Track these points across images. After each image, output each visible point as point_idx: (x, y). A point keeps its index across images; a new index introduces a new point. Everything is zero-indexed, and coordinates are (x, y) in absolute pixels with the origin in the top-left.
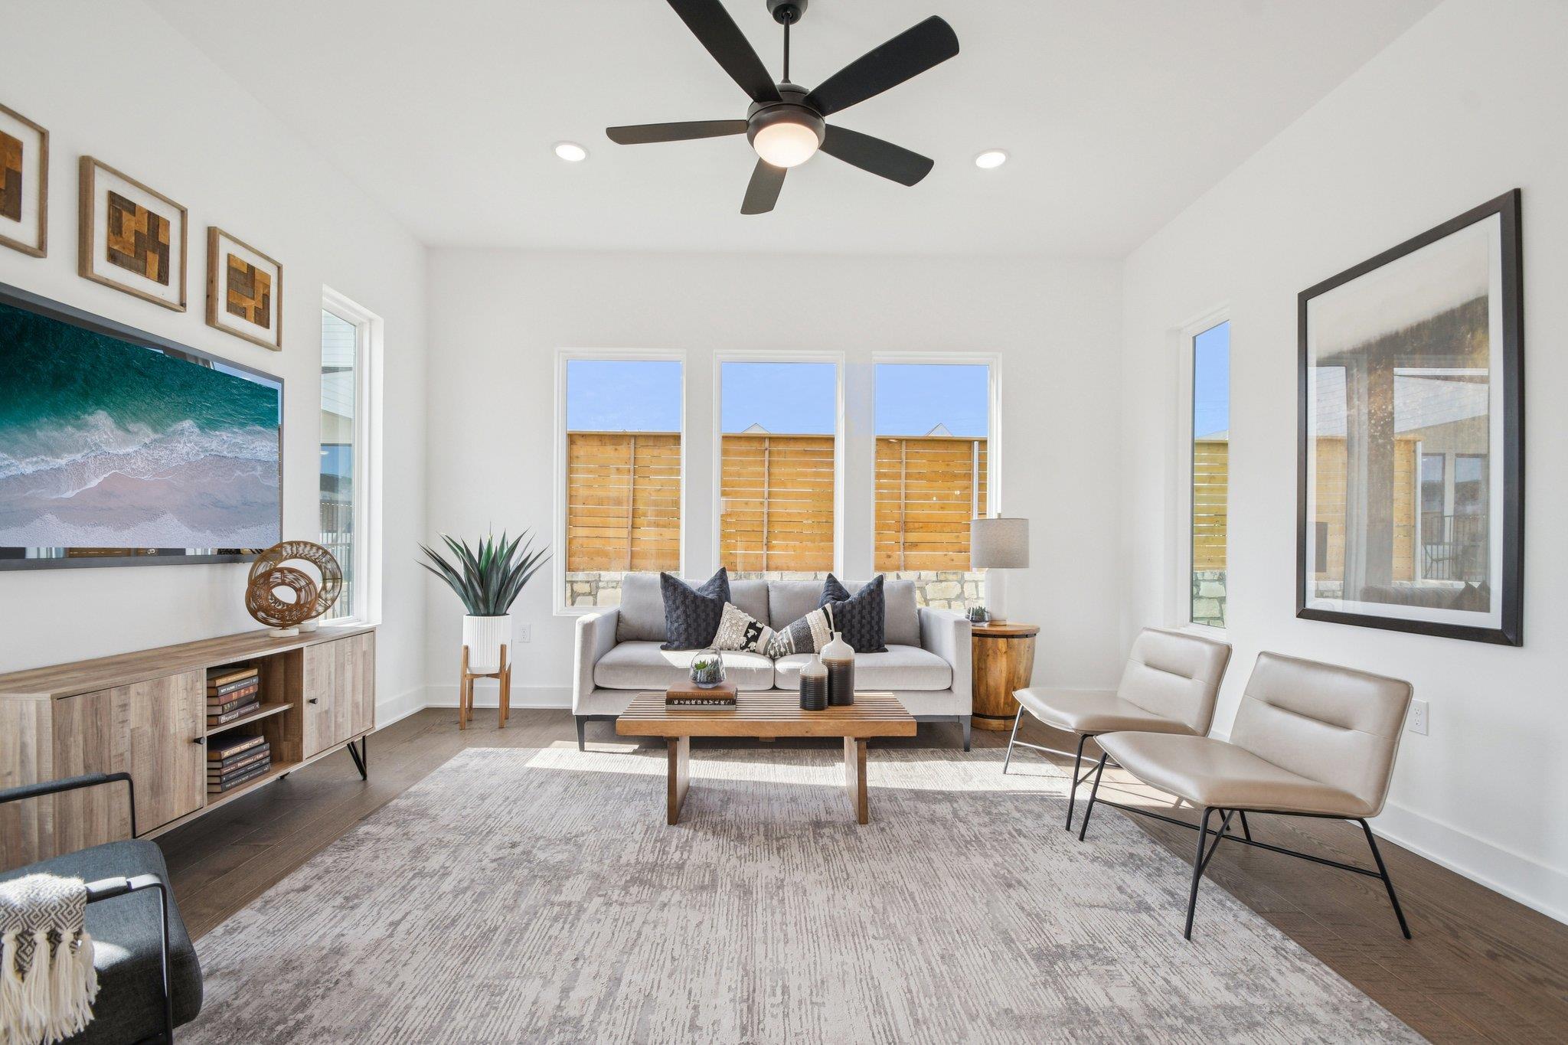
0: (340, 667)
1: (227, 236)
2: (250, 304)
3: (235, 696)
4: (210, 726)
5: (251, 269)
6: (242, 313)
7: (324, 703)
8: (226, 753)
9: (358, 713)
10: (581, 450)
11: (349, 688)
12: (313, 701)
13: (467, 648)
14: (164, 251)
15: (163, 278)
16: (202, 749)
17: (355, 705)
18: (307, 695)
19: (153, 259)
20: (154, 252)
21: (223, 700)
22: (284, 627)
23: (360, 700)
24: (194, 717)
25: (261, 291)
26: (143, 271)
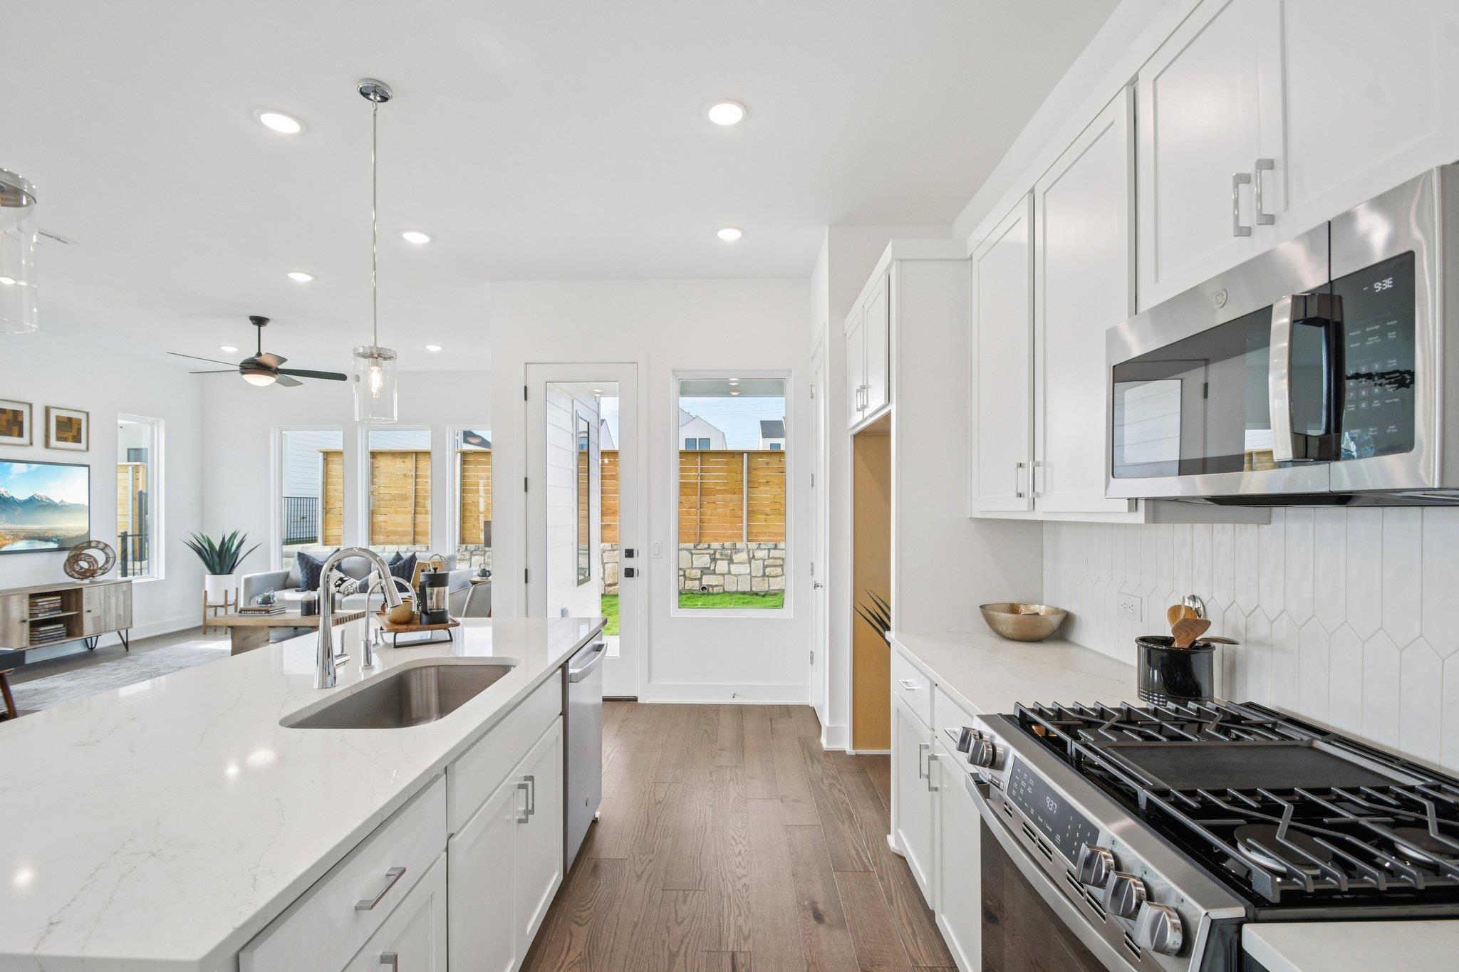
0: (107, 598)
1: (55, 408)
2: (70, 435)
3: (47, 606)
4: (31, 617)
5: (70, 419)
6: (65, 440)
7: (97, 611)
8: (42, 629)
9: (120, 619)
10: (382, 463)
11: (113, 607)
12: (89, 611)
13: (206, 592)
14: (20, 425)
15: (20, 435)
16: (27, 626)
17: (118, 615)
18: (85, 608)
19: (16, 429)
20: (15, 425)
21: (40, 607)
22: (82, 579)
23: (122, 612)
24: (23, 612)
25: (75, 427)
26: (10, 435)
